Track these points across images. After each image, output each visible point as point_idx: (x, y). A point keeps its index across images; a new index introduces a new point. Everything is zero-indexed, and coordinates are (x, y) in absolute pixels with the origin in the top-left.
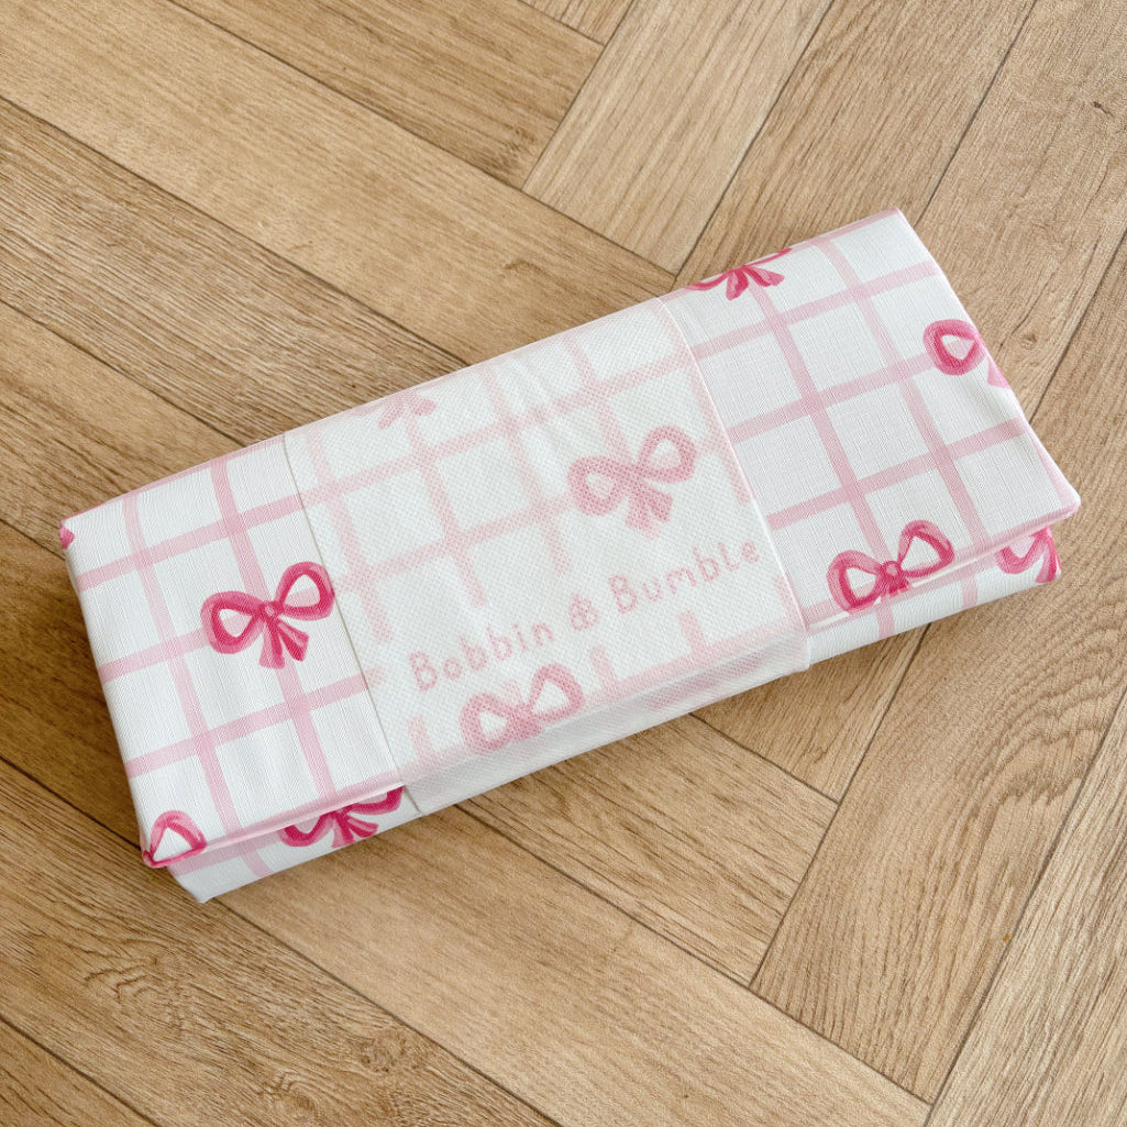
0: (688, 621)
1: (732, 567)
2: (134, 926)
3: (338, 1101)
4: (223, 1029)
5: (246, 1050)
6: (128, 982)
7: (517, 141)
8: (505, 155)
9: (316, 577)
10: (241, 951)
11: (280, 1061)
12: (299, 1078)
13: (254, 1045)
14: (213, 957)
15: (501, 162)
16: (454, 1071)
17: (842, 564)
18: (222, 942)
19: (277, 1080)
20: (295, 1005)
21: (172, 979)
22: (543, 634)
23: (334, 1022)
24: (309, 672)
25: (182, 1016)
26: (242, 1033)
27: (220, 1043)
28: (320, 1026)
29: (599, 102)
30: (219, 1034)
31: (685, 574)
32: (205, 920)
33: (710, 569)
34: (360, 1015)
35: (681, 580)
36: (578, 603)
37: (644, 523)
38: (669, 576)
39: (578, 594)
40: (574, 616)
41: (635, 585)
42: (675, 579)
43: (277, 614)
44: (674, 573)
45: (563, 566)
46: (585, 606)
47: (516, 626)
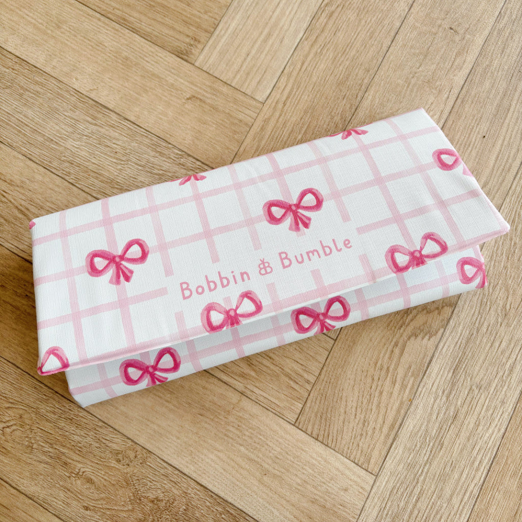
0: (316, 274)
1: (339, 250)
2: (11, 401)
3: (105, 480)
4: (52, 448)
5: (63, 457)
6: (8, 427)
7: (192, 42)
8: (187, 48)
9: (141, 245)
10: (61, 411)
11: (79, 462)
12: (87, 470)
13: (67, 455)
14: (48, 414)
15: (185, 52)
16: (160, 465)
17: (393, 251)
18: (52, 407)
19: (77, 470)
20: (86, 436)
21: (29, 425)
22: (245, 276)
23: (104, 443)
24: (132, 288)
25: (33, 442)
26: (61, 449)
27: (51, 454)
28: (97, 445)
29: (229, 25)
30: (50, 450)
31: (316, 253)
32: (44, 397)
33: (327, 250)
34: (116, 440)
35: (313, 255)
36: (263, 262)
37: (298, 229)
38: (308, 253)
39: (264, 259)
40: (261, 269)
41: (291, 256)
42: (311, 255)
43: (121, 261)
44: (311, 252)
45: (257, 246)
46: (266, 265)
47: (232, 272)
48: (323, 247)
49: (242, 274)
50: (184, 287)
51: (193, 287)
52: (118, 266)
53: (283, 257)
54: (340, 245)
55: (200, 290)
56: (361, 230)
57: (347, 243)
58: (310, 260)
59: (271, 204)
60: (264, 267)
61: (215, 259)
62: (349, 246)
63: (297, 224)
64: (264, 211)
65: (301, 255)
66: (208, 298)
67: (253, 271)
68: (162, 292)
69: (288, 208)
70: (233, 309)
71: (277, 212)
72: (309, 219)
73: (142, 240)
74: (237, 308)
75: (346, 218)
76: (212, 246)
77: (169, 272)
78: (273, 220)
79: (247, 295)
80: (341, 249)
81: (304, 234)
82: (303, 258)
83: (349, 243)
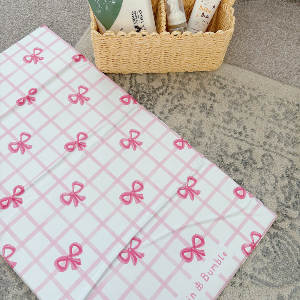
0: (221, 276)
1: (223, 259)
17: (243, 248)
22: (193, 295)
31: (215, 266)
33: (219, 262)
36: (197, 284)
37: (201, 259)
38: (212, 268)
39: (196, 282)
40: (198, 288)
41: (206, 274)
42: (214, 268)
45: (189, 277)
46: (199, 284)
47: (187, 297)
48: (216, 261)
49: (191, 295)
53: (203, 276)
54: (223, 256)
56: (227, 244)
57: (224, 254)
58: (215, 271)
59: (183, 252)
60: (199, 286)
61: (175, 295)
62: (226, 255)
63: (199, 256)
64: (182, 258)
65: (210, 270)
67: (195, 291)
69: (191, 250)
71: (187, 255)
72: (203, 251)
75: (217, 242)
76: (170, 289)
78: (189, 260)
80: (224, 258)
81: (205, 259)
82: (211, 272)
83: (225, 253)
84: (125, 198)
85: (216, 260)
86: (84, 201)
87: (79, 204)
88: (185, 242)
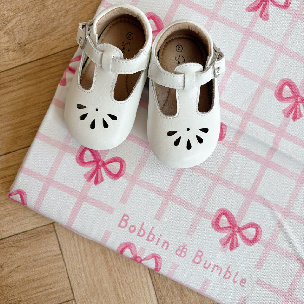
0: (207, 282)
1: (234, 281)
9: (122, 167)
22: (166, 245)
24: (94, 191)
31: (219, 270)
33: (228, 275)
35: (217, 270)
36: (184, 247)
37: (224, 245)
38: (215, 266)
39: (186, 245)
40: (179, 249)
41: (204, 258)
42: (216, 268)
43: (101, 166)
44: (218, 266)
45: (191, 232)
46: (185, 250)
47: (161, 235)
48: (227, 271)
49: (165, 242)
50: (125, 218)
51: (130, 223)
52: (97, 168)
53: (199, 254)
54: (238, 279)
55: (132, 229)
56: (259, 282)
57: (243, 282)
58: (212, 271)
59: (225, 213)
60: (182, 250)
61: (158, 217)
62: (242, 284)
64: (216, 214)
65: (210, 263)
66: (133, 238)
67: (173, 247)
68: (110, 210)
69: (233, 225)
70: (141, 258)
71: (224, 221)
72: (238, 245)
73: (125, 163)
74: (144, 259)
75: (259, 266)
76: (164, 206)
77: (124, 200)
78: (216, 225)
79: (156, 257)
80: (236, 282)
81: (225, 252)
82: (209, 266)
83: (245, 283)
84: (287, 88)
85: (229, 270)
86: (261, 19)
87: (253, 13)
88: (242, 213)
